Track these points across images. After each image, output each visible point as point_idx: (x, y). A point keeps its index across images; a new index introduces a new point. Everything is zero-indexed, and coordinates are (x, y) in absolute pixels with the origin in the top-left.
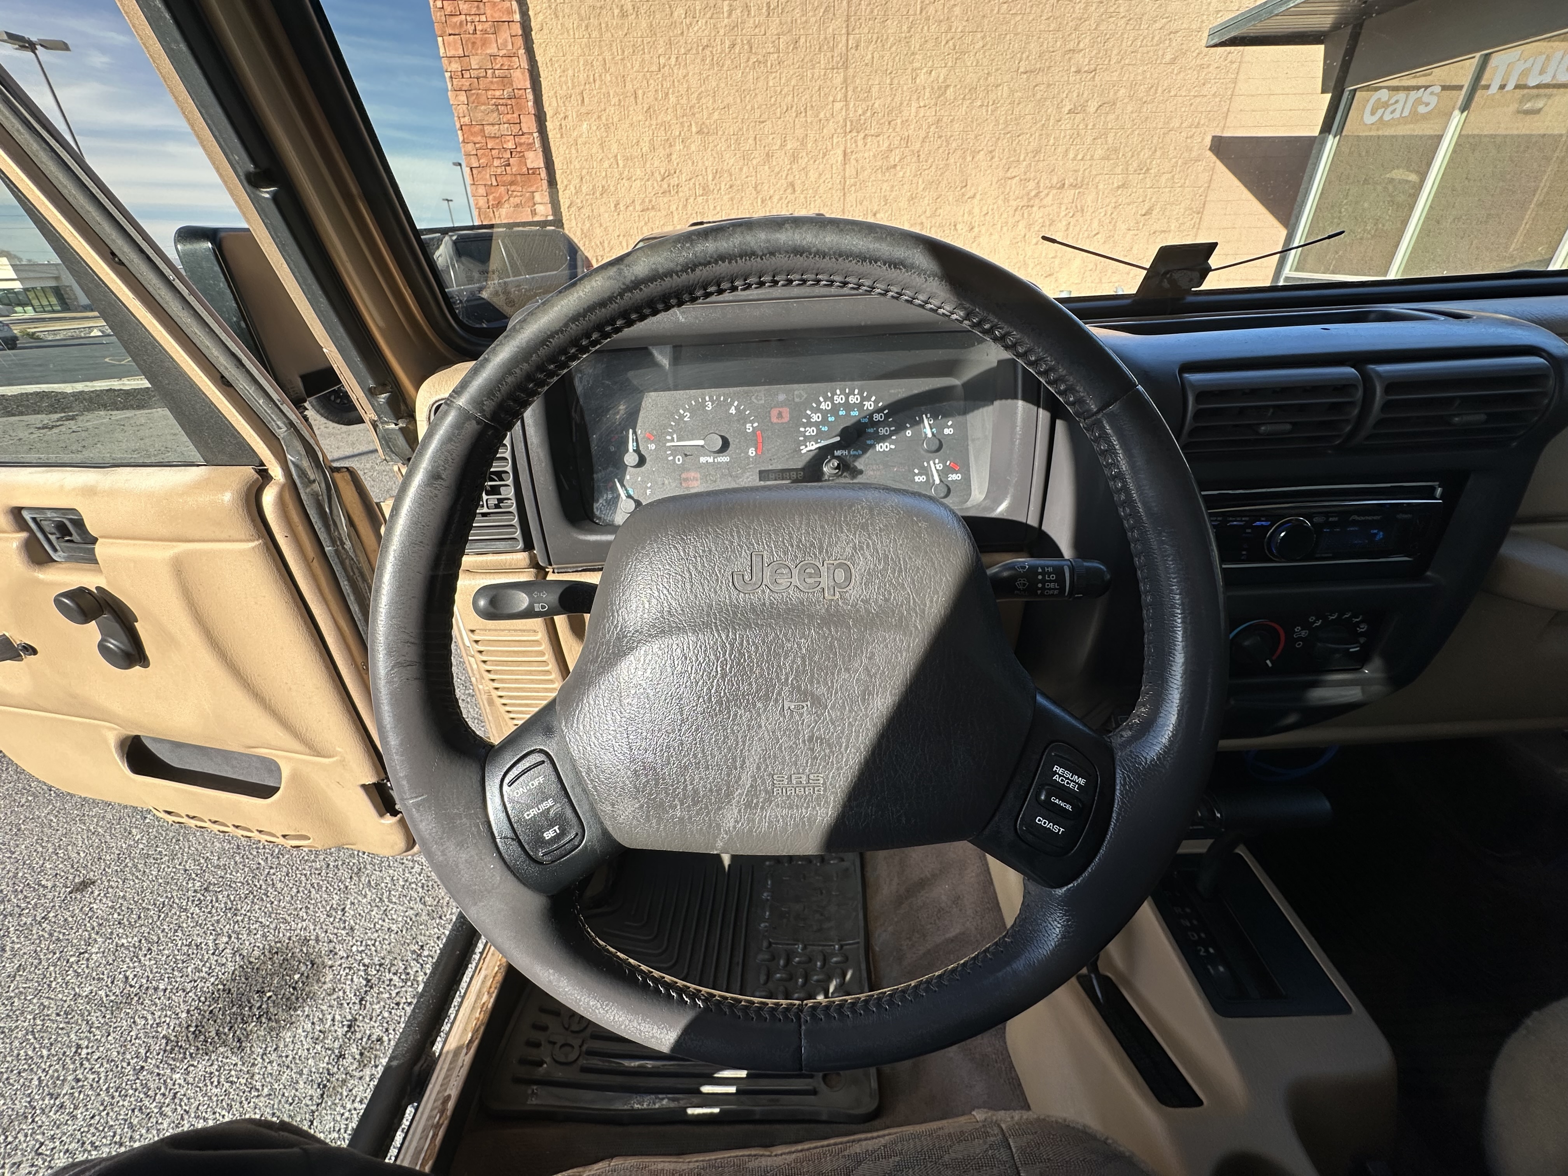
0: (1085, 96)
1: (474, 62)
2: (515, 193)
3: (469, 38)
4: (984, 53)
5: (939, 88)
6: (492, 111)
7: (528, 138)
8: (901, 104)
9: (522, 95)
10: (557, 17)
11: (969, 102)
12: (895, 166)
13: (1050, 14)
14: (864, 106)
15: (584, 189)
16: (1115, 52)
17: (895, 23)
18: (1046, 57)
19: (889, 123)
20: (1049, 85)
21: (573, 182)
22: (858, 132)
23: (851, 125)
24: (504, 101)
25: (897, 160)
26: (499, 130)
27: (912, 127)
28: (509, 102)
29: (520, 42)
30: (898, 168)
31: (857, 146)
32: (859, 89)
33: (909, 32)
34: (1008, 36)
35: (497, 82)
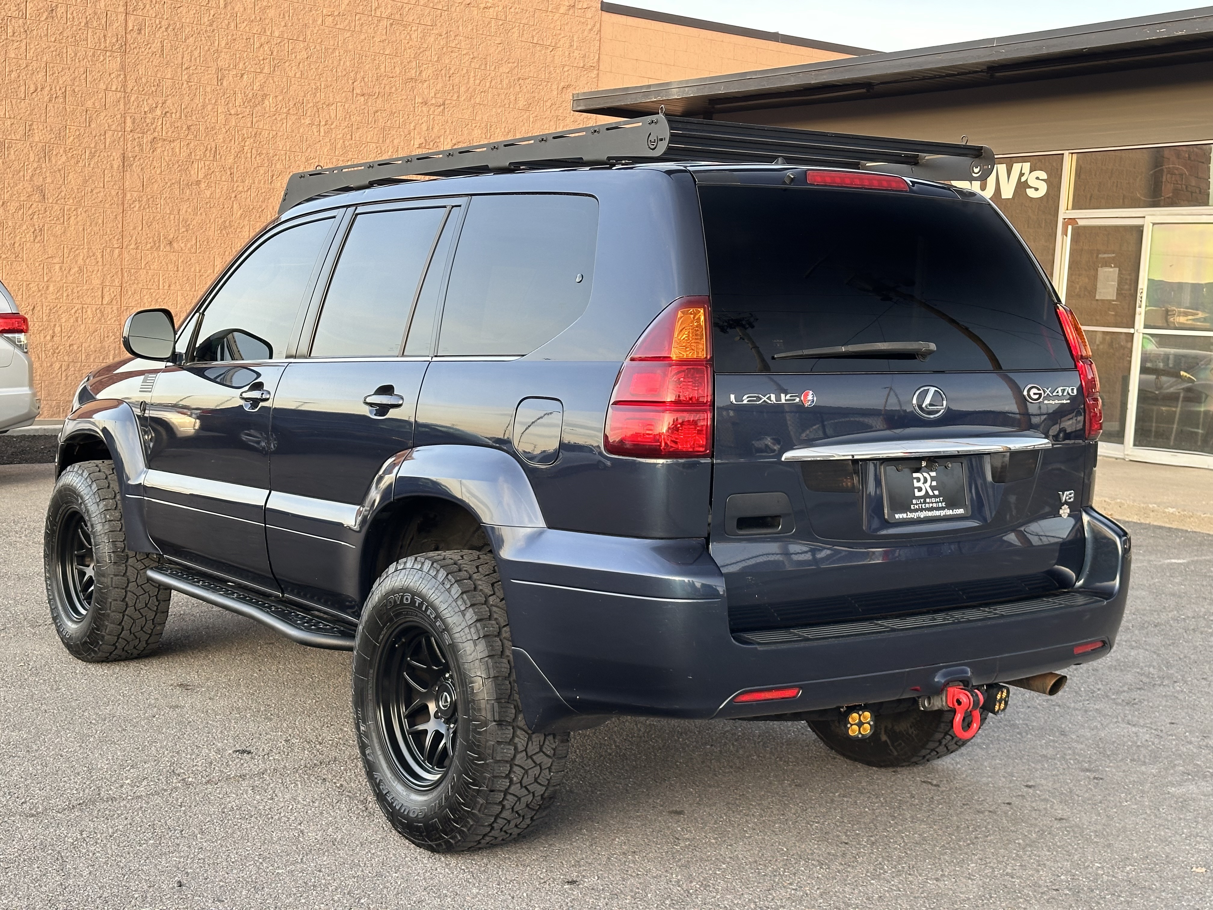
0: (435, 130)
4: (310, 65)
5: (255, 96)
8: (204, 107)
11: (294, 118)
12: (198, 183)
13: (384, 37)
14: (150, 101)
16: (463, 89)
17: (192, 12)
18: (384, 81)
19: (189, 128)
20: (393, 114)
22: (143, 133)
23: (134, 123)
25: (201, 176)
27: (221, 137)
30: (203, 186)
31: (142, 150)
32: (144, 80)
33: (211, 25)
34: (337, 52)
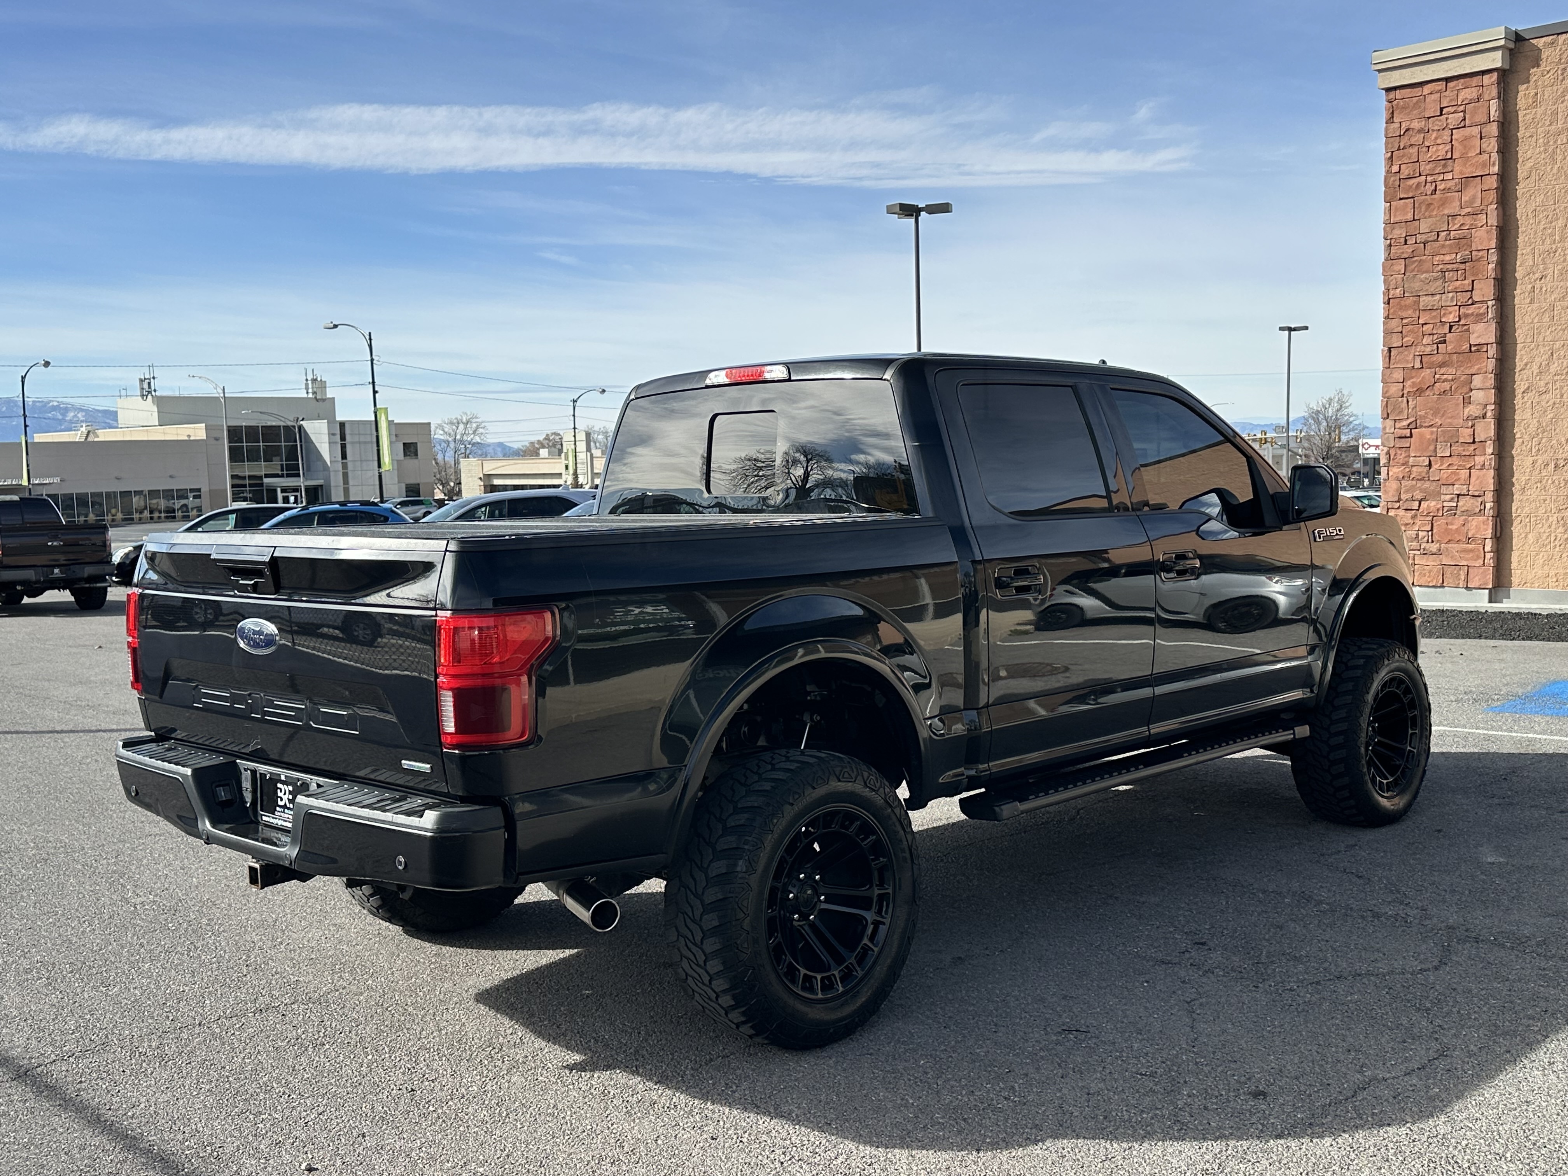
1: (1424, 226)
2: (1445, 377)
3: (1424, 200)
6: (1436, 279)
7: (1479, 308)
9: (1482, 257)
10: (1554, 161)
15: (1553, 368)
21: (1537, 360)
24: (1454, 266)
26: (1441, 299)
28: (1462, 266)
29: (1492, 196)
35: (1450, 245)
